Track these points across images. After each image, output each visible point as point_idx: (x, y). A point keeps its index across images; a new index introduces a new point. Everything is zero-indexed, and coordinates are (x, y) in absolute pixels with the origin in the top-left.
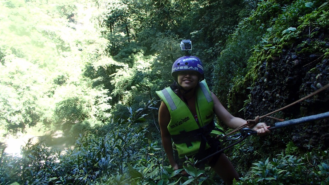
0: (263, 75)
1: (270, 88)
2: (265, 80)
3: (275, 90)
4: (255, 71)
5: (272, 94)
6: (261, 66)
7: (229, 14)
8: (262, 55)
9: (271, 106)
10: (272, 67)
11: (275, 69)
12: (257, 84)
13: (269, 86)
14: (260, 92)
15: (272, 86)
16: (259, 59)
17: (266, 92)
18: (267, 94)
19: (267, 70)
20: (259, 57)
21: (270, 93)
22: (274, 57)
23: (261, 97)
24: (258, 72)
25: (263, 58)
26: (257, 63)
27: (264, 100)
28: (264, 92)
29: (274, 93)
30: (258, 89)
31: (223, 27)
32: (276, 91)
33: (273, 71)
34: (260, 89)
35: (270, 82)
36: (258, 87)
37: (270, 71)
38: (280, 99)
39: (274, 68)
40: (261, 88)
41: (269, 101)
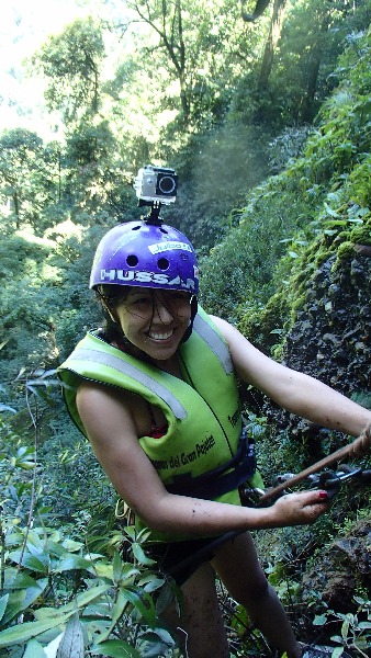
0: (320, 293)
1: (339, 326)
2: (329, 306)
3: (351, 332)
4: (297, 287)
5: (344, 343)
6: (318, 272)
7: (225, 195)
8: (316, 249)
9: (340, 373)
10: (353, 271)
11: (359, 276)
12: (304, 318)
13: (336, 320)
14: (310, 337)
15: (346, 322)
16: (309, 258)
17: (326, 336)
18: (329, 342)
19: (335, 282)
20: (307, 254)
21: (340, 339)
22: (359, 243)
23: (314, 349)
24: (305, 288)
25: (319, 254)
26: (304, 267)
27: (320, 356)
28: (321, 336)
29: (349, 339)
30: (306, 330)
31: (213, 219)
32: (356, 335)
33: (353, 281)
34: (312, 329)
35: (342, 312)
36: (306, 325)
37: (345, 284)
38: (367, 355)
39: (357, 275)
40: (315, 326)
41: (333, 360)
